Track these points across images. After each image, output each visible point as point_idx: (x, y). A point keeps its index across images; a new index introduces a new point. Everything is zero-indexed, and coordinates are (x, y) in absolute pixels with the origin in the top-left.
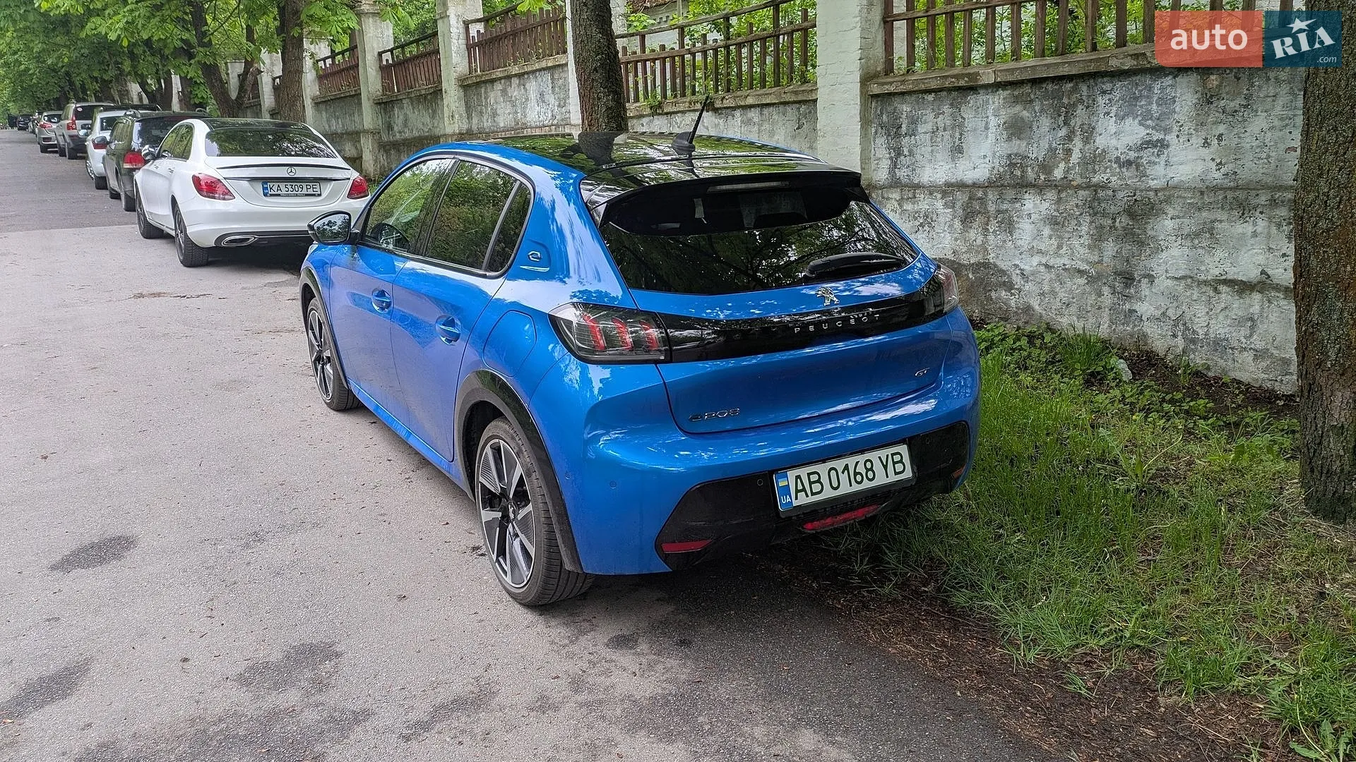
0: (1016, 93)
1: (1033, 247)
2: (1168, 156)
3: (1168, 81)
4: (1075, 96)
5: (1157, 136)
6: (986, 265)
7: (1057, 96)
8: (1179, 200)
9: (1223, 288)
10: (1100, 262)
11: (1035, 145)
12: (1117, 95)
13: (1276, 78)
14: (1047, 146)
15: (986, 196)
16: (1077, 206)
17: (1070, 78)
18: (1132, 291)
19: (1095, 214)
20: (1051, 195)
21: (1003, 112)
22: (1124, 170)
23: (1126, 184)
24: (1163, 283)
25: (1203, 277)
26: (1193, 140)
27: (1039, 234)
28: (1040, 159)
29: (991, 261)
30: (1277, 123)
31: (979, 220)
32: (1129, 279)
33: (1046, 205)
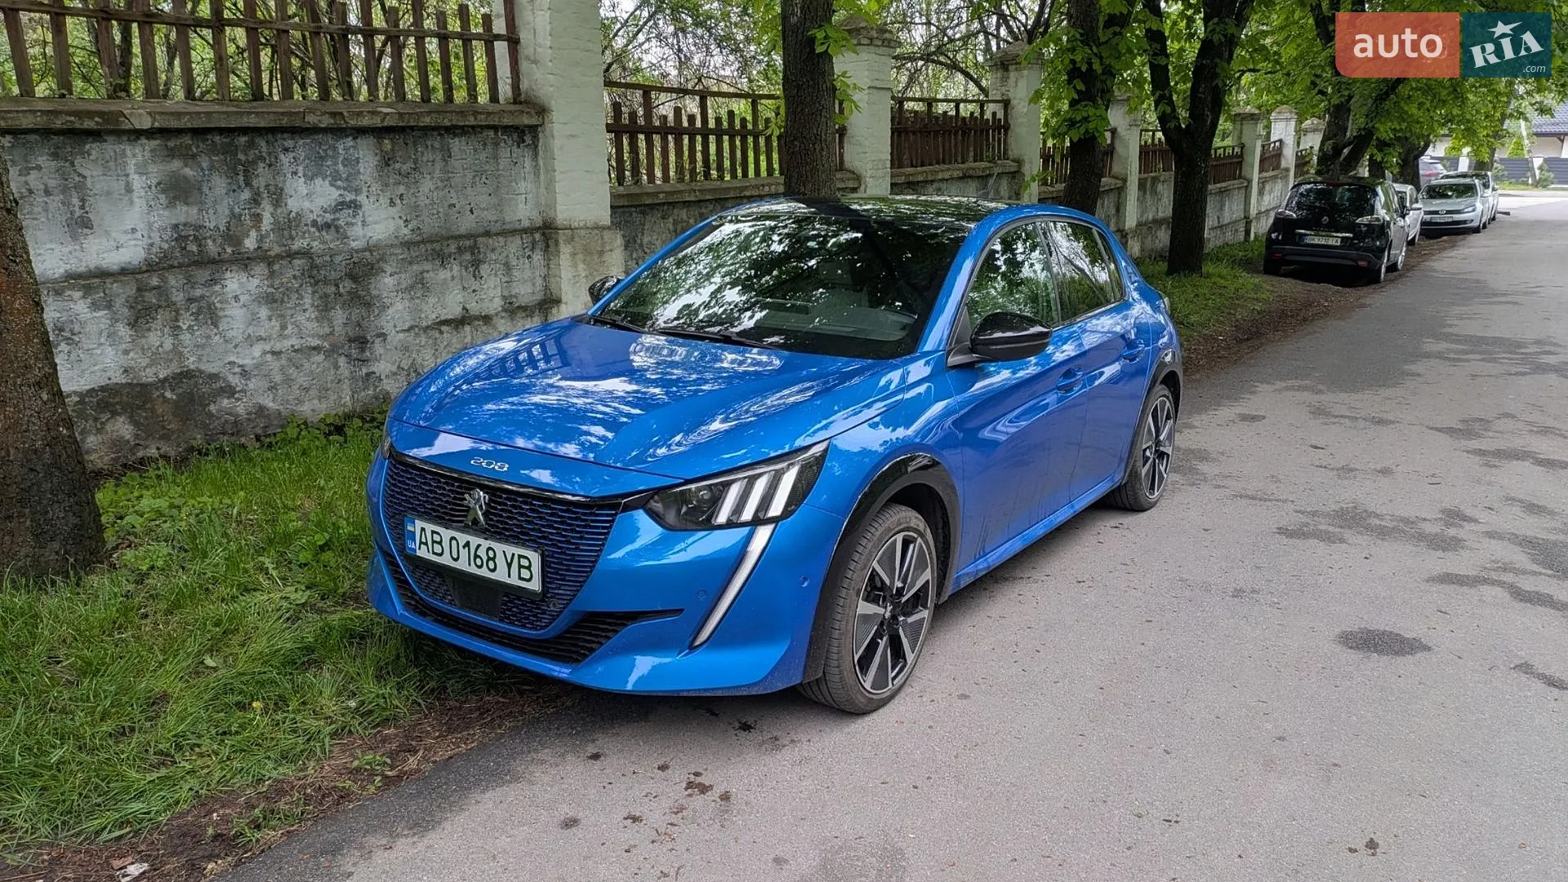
0: (171, 144)
1: (250, 335)
2: (363, 216)
3: (349, 142)
4: (252, 152)
5: (349, 197)
6: (187, 374)
7: (229, 151)
8: (393, 257)
9: (444, 328)
10: (331, 333)
11: (211, 211)
12: (301, 153)
13: (432, 146)
14: (227, 212)
15: (166, 283)
16: (295, 277)
17: (244, 131)
18: (368, 354)
19: (317, 283)
20: (260, 269)
21: (153, 168)
22: (324, 233)
23: (329, 248)
24: (395, 338)
25: (425, 324)
26: (381, 200)
27: (254, 319)
28: (222, 229)
29: (192, 367)
30: (440, 184)
31: (162, 316)
32: (361, 342)
33: (256, 282)
